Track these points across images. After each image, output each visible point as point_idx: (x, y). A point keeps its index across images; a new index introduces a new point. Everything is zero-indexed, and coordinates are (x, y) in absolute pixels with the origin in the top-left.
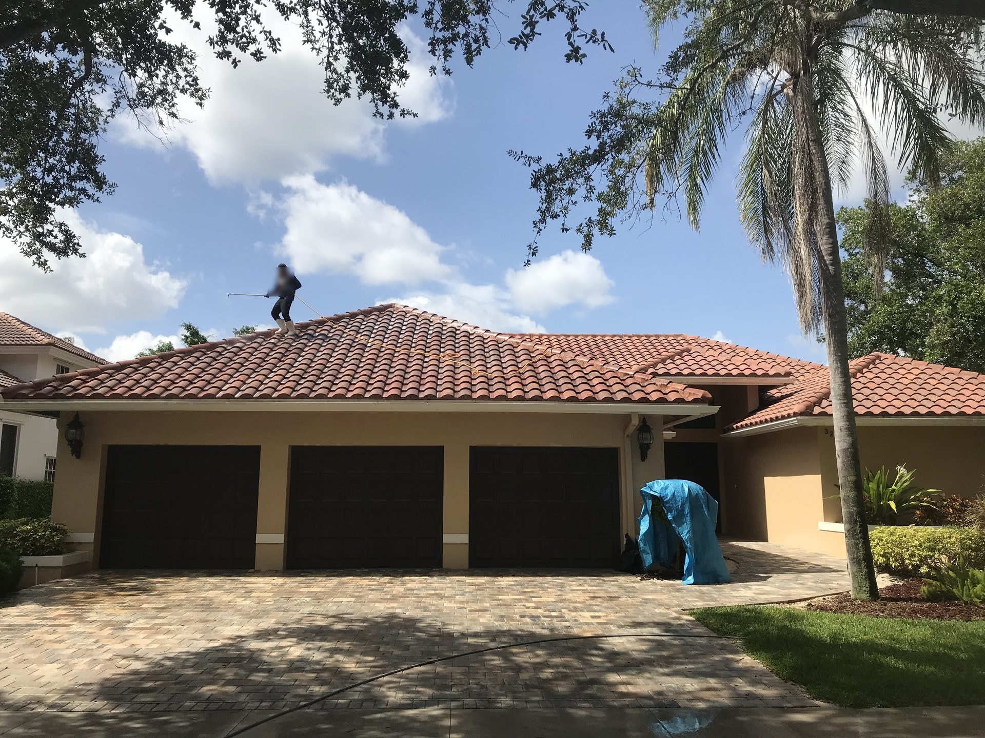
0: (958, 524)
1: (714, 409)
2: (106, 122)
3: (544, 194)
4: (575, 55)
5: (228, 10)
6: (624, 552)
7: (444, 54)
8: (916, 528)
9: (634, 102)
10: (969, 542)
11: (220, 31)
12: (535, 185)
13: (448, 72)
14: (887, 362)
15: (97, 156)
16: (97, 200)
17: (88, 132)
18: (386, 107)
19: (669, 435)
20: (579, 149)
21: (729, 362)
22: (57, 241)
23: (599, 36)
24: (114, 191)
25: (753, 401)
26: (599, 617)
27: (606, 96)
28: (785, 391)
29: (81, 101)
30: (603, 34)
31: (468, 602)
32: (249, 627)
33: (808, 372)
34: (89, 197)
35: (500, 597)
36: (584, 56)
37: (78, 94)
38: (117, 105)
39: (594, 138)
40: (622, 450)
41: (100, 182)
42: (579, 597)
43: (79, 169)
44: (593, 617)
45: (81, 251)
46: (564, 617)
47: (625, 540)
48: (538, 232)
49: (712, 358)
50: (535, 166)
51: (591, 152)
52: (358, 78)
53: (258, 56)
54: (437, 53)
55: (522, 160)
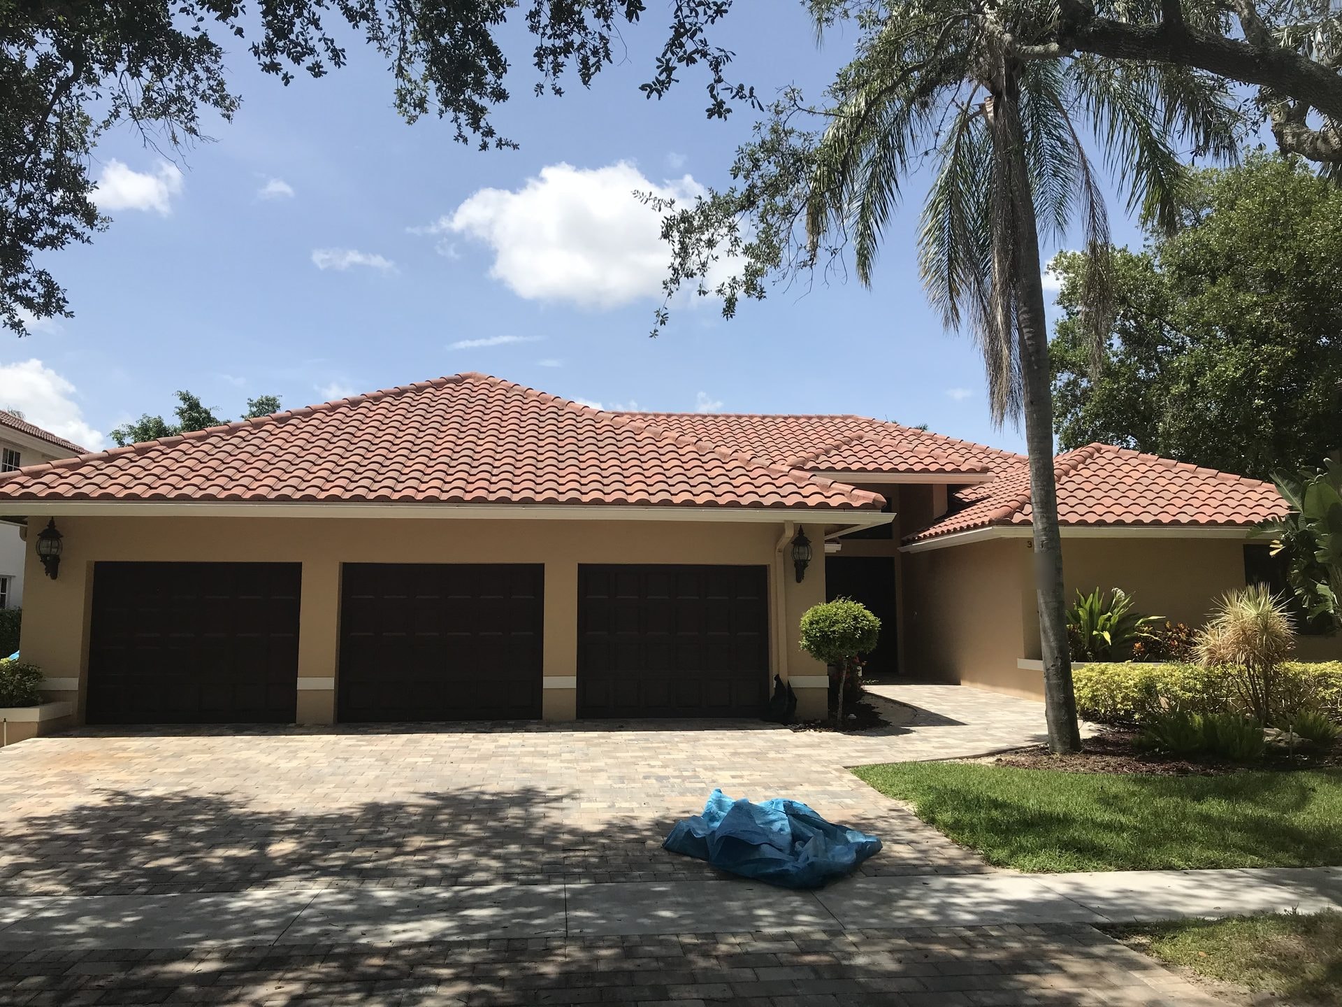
0: (1182, 660)
1: (889, 518)
2: (96, 134)
3: (677, 247)
4: (718, 110)
5: (280, 13)
6: (774, 698)
7: (553, 68)
8: (1133, 665)
9: (792, 131)
10: (1192, 682)
11: (267, 37)
12: (666, 235)
13: (558, 92)
14: (1109, 455)
15: (88, 182)
16: (88, 240)
17: (76, 149)
18: (478, 134)
19: (833, 548)
20: (723, 192)
21: (912, 454)
22: (35, 294)
23: (746, 92)
24: (107, 227)
25: (940, 504)
26: (741, 777)
27: (758, 127)
28: (982, 492)
29: (68, 108)
30: (752, 89)
31: (577, 761)
32: (302, 795)
33: (1011, 466)
34: (77, 236)
35: (618, 755)
36: (729, 111)
37: (63, 99)
38: (116, 114)
39: (740, 177)
40: (772, 570)
41: (90, 215)
42: (718, 753)
43: (62, 198)
44: (733, 777)
45: (67, 309)
46: (699, 777)
47: (775, 682)
48: (669, 294)
49: (890, 449)
50: (667, 212)
51: (737, 195)
52: (439, 89)
53: (316, 70)
54: (545, 68)
55: (651, 203)
